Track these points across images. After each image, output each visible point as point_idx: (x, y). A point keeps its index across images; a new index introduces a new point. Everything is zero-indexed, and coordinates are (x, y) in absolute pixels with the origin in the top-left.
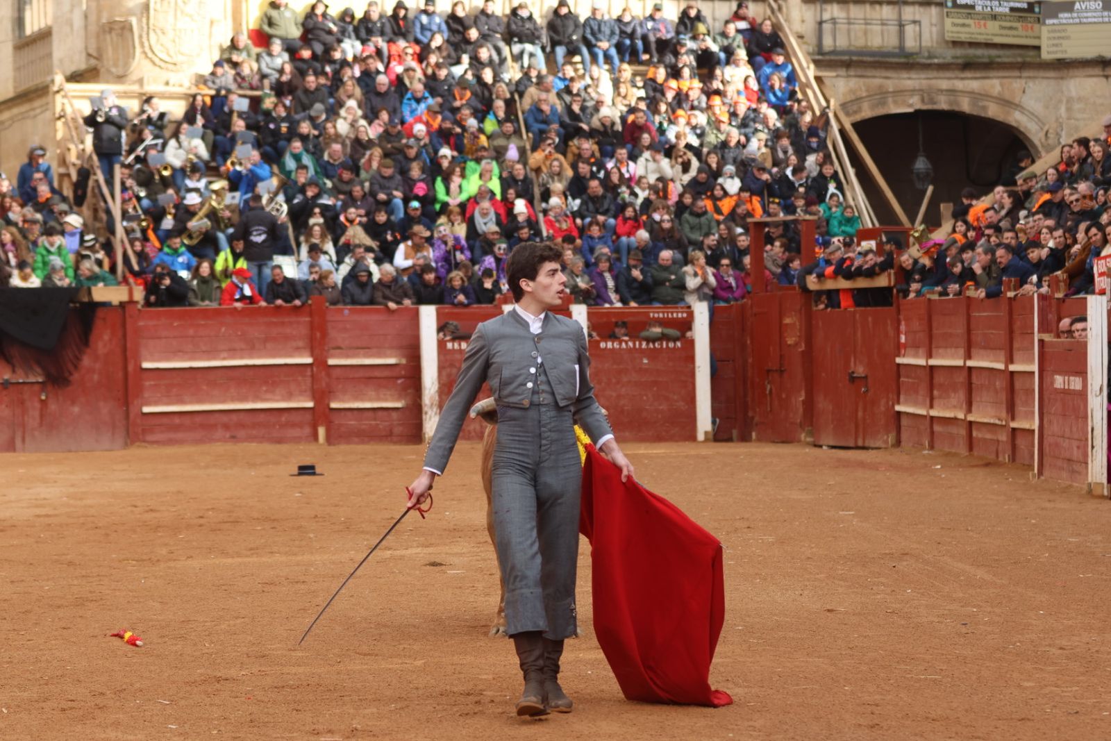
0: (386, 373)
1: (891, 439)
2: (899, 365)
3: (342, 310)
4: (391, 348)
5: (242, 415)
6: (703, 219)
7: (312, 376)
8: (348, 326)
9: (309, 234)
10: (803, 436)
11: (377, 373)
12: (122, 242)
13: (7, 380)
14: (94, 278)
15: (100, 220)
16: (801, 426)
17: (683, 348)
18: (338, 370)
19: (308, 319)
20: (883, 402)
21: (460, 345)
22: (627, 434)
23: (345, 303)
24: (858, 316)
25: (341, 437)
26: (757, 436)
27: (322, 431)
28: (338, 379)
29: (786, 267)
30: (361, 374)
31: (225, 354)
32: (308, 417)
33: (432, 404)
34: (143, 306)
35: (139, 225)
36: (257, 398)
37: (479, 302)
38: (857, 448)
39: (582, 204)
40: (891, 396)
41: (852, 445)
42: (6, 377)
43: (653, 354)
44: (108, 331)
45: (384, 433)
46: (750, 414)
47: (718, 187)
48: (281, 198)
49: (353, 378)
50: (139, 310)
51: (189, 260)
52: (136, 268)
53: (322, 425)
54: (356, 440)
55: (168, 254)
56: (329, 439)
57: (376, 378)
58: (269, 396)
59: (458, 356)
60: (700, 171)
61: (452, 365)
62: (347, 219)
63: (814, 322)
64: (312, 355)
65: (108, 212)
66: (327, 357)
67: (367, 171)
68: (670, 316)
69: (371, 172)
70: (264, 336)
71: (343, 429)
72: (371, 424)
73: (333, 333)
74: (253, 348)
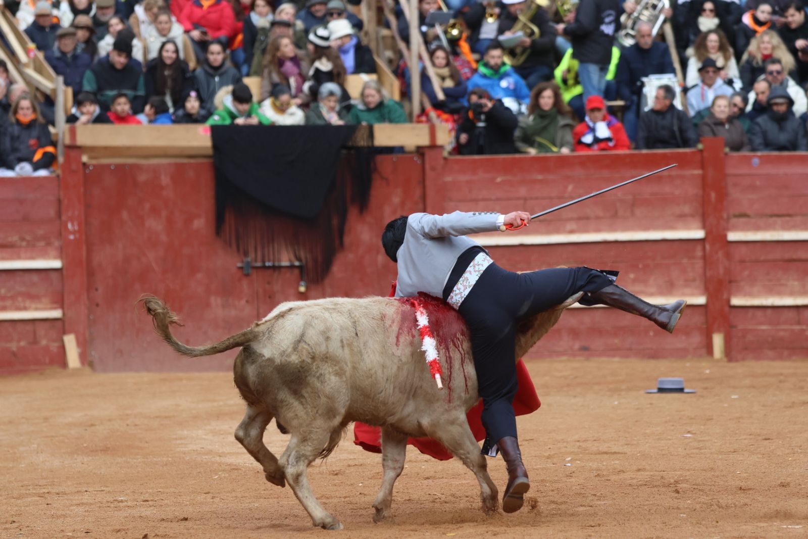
3: (749, 159)
7: (704, 257)
8: (758, 183)
9: (702, 47)
11: (801, 254)
12: (420, 58)
13: (248, 263)
14: (381, 111)
15: (388, 26)
18: (743, 250)
19: (698, 172)
23: (754, 150)
25: (746, 349)
27: (718, 340)
28: (742, 261)
31: (569, 226)
32: (698, 319)
34: (450, 153)
35: (446, 32)
42: (249, 259)
44: (399, 191)
49: (765, 261)
50: (445, 159)
51: (516, 84)
52: (441, 96)
53: (719, 331)
54: (770, 353)
55: (484, 76)
56: (729, 353)
57: (801, 260)
62: (757, 21)
64: (704, 227)
65: (399, 13)
66: (726, 229)
70: (630, 197)
71: (750, 337)
72: (792, 330)
73: (734, 193)
74: (615, 215)
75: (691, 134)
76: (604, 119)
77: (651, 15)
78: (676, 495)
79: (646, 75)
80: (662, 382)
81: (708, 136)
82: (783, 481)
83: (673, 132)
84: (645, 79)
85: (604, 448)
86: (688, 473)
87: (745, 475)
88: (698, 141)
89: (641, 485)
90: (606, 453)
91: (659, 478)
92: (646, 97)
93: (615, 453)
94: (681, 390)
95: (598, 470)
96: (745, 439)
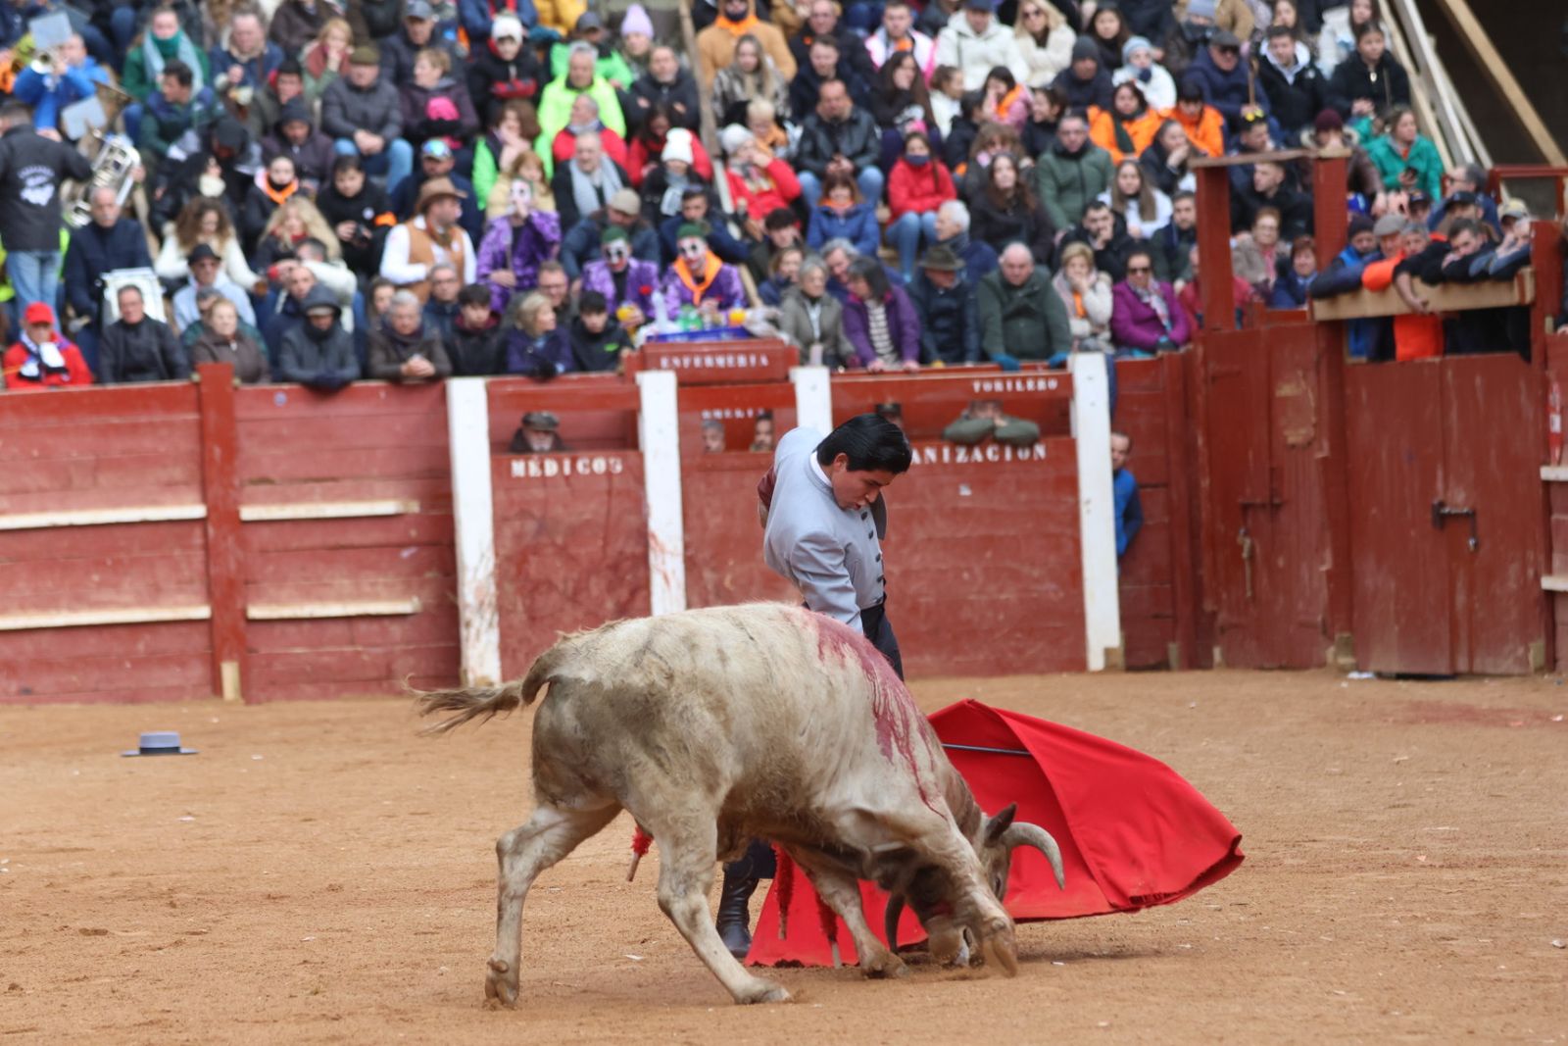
0: (376, 536)
1: (1536, 652)
2: (1548, 484)
3: (270, 394)
4: (387, 477)
5: (45, 640)
6: (1086, 162)
7: (206, 547)
8: (285, 431)
10: (1330, 653)
11: (354, 537)
16: (1325, 632)
17: (1049, 459)
18: (265, 532)
19: (193, 416)
20: (1513, 570)
21: (542, 467)
22: (928, 659)
23: (276, 379)
24: (1450, 374)
25: (273, 683)
26: (1225, 654)
27: (230, 672)
28: (264, 551)
29: (1284, 268)
30: (317, 538)
32: (198, 640)
33: (481, 604)
36: (79, 601)
37: (580, 365)
38: (1454, 676)
39: (805, 137)
40: (1531, 555)
41: (1444, 670)
43: (981, 479)
45: (373, 674)
46: (1208, 606)
47: (1125, 92)
48: (122, 141)
49: (297, 550)
53: (231, 658)
54: (309, 689)
56: (248, 690)
57: (352, 547)
58: (107, 595)
59: (538, 493)
60: (1078, 54)
61: (524, 514)
62: (274, 184)
63: (1349, 391)
64: (205, 500)
66: (237, 503)
67: (316, 77)
68: (1019, 386)
69: (326, 80)
70: (92, 457)
71: (278, 666)
72: (342, 653)
73: (249, 447)
74: (67, 486)
75: (180, 358)
76: (52, 339)
77: (113, 180)
78: (172, 910)
79: (108, 270)
80: (144, 739)
81: (206, 362)
82: (333, 883)
83: (151, 354)
84: (107, 277)
85: (59, 842)
86: (188, 877)
87: (275, 876)
88: (192, 367)
89: (118, 897)
90: (62, 850)
91: (145, 885)
92: (109, 303)
93: (77, 849)
94: (175, 750)
95: (48, 877)
96: (274, 821)
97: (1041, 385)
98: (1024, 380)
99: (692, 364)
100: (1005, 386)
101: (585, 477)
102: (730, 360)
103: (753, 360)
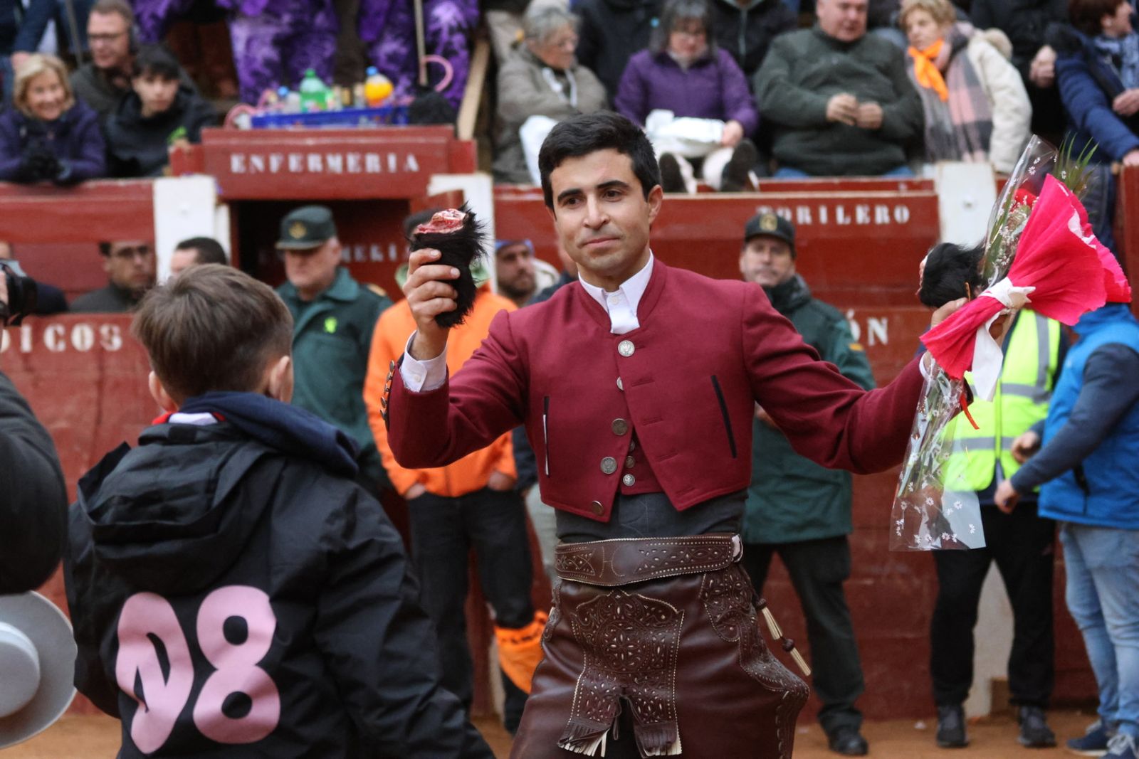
17: (894, 346)
68: (841, 216)
97: (882, 215)
98: (850, 207)
99: (284, 166)
100: (815, 215)
101: (58, 355)
102: (352, 160)
103: (392, 161)
